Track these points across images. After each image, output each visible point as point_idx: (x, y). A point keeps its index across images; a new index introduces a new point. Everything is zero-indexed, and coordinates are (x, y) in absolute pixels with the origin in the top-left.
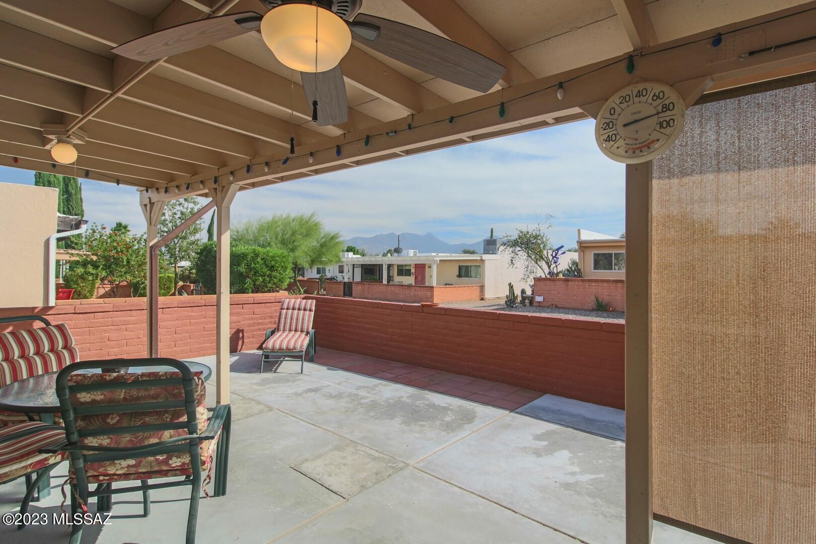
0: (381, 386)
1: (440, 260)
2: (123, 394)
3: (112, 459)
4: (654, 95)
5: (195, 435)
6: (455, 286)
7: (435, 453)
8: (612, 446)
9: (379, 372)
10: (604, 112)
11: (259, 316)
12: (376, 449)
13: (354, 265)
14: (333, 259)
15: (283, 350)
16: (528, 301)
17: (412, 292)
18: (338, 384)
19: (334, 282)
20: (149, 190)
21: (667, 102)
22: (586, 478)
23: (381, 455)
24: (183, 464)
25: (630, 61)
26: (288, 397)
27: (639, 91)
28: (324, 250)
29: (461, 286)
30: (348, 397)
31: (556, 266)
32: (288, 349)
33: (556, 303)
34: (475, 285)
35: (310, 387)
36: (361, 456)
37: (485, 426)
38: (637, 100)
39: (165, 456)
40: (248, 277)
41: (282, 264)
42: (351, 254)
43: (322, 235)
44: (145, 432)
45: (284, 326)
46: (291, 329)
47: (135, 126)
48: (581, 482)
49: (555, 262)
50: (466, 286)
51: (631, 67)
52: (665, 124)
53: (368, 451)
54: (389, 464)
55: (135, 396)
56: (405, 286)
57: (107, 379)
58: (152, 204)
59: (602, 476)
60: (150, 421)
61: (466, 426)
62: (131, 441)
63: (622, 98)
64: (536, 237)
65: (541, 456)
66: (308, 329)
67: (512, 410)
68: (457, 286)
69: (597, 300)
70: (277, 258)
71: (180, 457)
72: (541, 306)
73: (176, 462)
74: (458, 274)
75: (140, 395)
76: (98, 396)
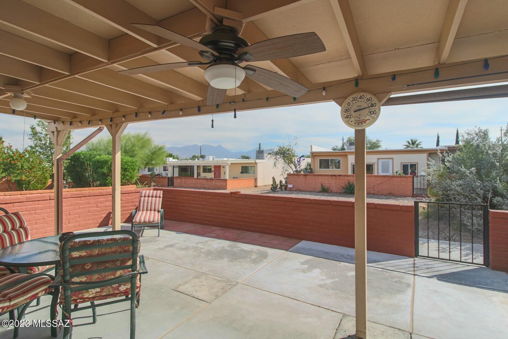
0: (210, 241)
1: (231, 163)
2: (97, 251)
3: (87, 289)
4: (367, 99)
5: (136, 272)
6: (240, 179)
7: (251, 275)
8: (340, 265)
9: (206, 233)
10: (345, 104)
11: (124, 201)
12: (218, 276)
13: (173, 166)
14: (161, 163)
15: (146, 222)
16: (284, 187)
17: (214, 183)
18: (184, 242)
19: (161, 177)
20: (56, 122)
21: (373, 103)
22: (329, 281)
23: (222, 279)
24: (127, 289)
25: (356, 81)
26: (156, 251)
27: (361, 96)
28: (154, 156)
29: (244, 179)
30: (192, 249)
31: (300, 167)
32: (149, 222)
33: (300, 188)
34: (251, 178)
35: (168, 244)
36: (211, 280)
37: (274, 259)
38: (360, 100)
39: (117, 285)
40: (109, 176)
41: (132, 167)
42: (171, 159)
43: (153, 147)
44: (106, 273)
45: (143, 207)
46: (148, 209)
47: (71, 90)
48: (327, 283)
49: (299, 165)
50: (246, 178)
51: (357, 84)
52: (372, 113)
53: (213, 277)
54: (228, 283)
55: (104, 252)
56: (209, 179)
57: (88, 244)
58: (58, 132)
59: (337, 280)
60: (109, 266)
61: (264, 260)
62: (98, 278)
63: (353, 99)
64: (288, 150)
65: (306, 272)
66: (158, 209)
67: (287, 250)
68: (241, 179)
69: (322, 186)
70: (129, 163)
71: (125, 285)
72: (291, 190)
73: (123, 288)
74: (241, 171)
75: (107, 251)
76: (83, 253)
